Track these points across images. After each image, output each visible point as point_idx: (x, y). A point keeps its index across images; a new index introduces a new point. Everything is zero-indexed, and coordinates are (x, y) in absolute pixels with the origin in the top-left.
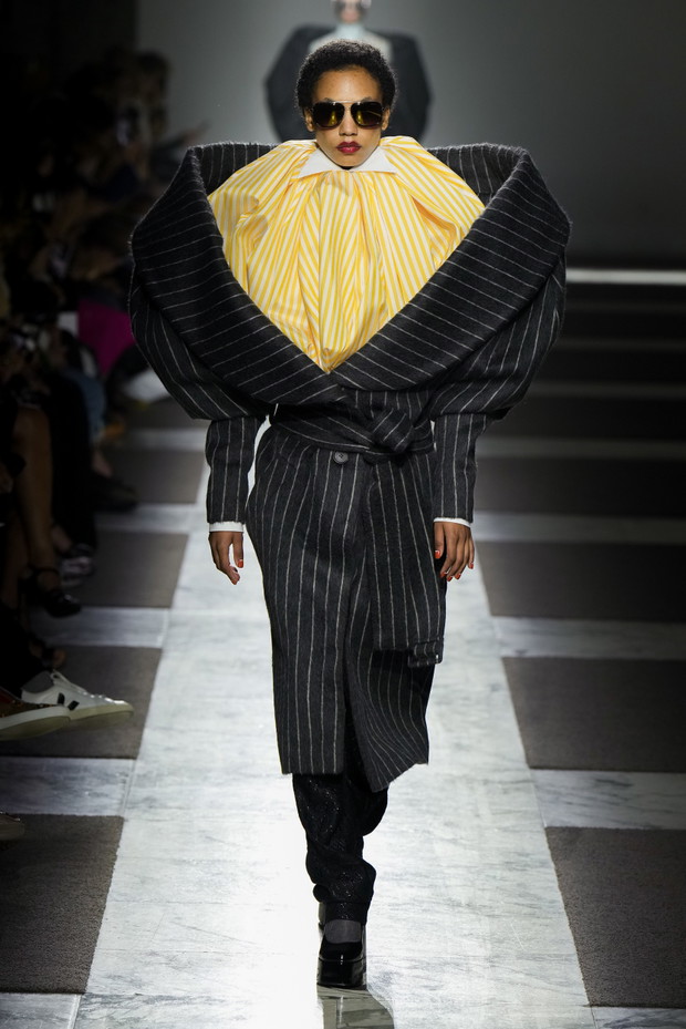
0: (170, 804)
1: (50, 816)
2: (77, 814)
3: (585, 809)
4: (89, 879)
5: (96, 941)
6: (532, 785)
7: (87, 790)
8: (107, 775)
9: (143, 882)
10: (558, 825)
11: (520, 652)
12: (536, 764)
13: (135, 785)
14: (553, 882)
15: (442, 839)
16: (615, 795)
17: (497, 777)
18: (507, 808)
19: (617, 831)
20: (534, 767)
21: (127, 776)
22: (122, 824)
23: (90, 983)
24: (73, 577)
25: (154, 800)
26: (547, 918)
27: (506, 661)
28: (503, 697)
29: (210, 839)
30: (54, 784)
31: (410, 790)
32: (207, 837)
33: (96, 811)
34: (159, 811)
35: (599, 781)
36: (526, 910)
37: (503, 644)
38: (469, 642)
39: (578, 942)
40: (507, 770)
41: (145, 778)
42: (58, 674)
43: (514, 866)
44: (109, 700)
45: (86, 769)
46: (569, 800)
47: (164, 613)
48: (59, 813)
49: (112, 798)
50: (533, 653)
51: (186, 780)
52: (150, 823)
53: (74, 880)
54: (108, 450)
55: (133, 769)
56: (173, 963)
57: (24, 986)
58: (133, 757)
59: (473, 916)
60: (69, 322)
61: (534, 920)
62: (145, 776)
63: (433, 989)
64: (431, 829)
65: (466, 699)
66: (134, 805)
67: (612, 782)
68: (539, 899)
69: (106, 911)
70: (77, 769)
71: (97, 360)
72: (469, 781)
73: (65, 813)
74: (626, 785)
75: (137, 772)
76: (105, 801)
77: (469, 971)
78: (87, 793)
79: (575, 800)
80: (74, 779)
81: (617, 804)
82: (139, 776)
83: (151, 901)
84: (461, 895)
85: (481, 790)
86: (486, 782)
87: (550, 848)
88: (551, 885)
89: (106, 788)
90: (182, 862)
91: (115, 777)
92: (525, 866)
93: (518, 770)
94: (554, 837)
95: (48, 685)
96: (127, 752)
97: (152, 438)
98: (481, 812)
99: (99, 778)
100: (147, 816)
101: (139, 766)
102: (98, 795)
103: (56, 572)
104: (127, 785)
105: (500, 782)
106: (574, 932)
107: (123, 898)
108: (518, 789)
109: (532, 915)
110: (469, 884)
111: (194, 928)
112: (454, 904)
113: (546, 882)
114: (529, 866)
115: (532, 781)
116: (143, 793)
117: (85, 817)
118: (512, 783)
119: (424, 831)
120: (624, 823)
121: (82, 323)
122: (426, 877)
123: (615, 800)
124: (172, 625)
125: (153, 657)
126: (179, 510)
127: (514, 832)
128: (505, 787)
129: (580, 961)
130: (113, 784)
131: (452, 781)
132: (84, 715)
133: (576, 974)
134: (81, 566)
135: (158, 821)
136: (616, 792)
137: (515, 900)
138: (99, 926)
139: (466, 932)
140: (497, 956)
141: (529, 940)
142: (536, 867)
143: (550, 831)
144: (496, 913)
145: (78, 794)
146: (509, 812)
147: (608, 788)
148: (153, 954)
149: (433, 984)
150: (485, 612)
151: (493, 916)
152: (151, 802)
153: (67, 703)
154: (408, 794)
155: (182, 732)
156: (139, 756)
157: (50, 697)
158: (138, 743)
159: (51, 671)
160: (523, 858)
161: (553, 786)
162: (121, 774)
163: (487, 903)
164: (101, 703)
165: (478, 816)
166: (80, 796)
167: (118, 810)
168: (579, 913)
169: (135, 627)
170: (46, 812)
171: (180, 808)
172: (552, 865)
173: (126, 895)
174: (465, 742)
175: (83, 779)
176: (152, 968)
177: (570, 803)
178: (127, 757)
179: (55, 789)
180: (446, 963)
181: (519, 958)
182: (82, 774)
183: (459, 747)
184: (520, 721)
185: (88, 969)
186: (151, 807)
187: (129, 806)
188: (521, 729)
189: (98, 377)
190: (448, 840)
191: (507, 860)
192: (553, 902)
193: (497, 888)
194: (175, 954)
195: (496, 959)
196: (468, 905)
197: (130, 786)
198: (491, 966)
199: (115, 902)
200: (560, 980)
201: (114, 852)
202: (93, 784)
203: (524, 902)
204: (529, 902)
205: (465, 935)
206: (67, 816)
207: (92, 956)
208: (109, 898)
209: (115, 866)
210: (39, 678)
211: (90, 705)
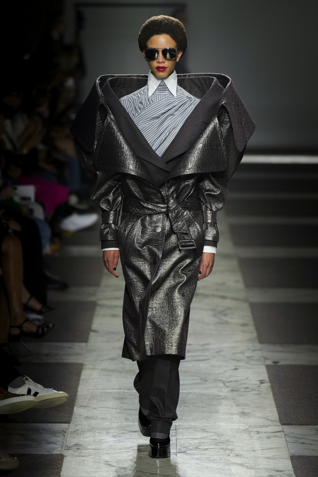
0: (89, 447)
2: (38, 453)
3: (312, 446)
6: (283, 434)
7: (44, 440)
8: (54, 432)
10: (297, 454)
11: (274, 362)
12: (285, 422)
13: (70, 438)
17: (264, 430)
18: (270, 446)
20: (283, 424)
22: (63, 458)
25: (80, 445)
27: (268, 367)
28: (267, 386)
30: (26, 437)
31: (217, 438)
32: (109, 465)
33: (48, 451)
34: (83, 451)
37: (266, 359)
38: (249, 358)
40: (269, 426)
42: (27, 377)
44: (55, 391)
45: (43, 429)
48: (29, 453)
49: (57, 444)
51: (97, 434)
52: (78, 458)
55: (68, 429)
58: (69, 423)
62: (75, 432)
64: (229, 458)
65: (247, 388)
66: (69, 448)
70: (38, 429)
72: (249, 432)
73: (32, 453)
76: (53, 446)
78: (44, 442)
79: (306, 441)
80: (37, 434)
82: (71, 432)
85: (256, 437)
86: (258, 433)
87: (293, 467)
89: (54, 439)
91: (58, 433)
93: (275, 426)
94: (295, 461)
95: (23, 384)
96: (65, 420)
97: (76, 250)
98: (256, 449)
99: (50, 434)
100: (76, 454)
101: (71, 427)
102: (50, 443)
104: (65, 437)
108: (275, 436)
115: (283, 431)
116: (75, 441)
117: (43, 455)
118: (272, 433)
124: (88, 350)
125: (78, 369)
126: (91, 290)
127: (274, 459)
128: (268, 435)
130: (58, 436)
131: (240, 432)
132: (42, 399)
135: (82, 456)
143: (293, 458)
145: (39, 443)
146: (271, 448)
150: (255, 341)
152: (78, 446)
153: (32, 393)
154: (216, 440)
155: (95, 409)
156: (72, 422)
157: (23, 390)
158: (71, 413)
159: (24, 376)
160: (279, 473)
161: (294, 434)
162: (63, 431)
164: (51, 393)
165: (254, 451)
167: (61, 451)
171: (94, 449)
174: (246, 411)
175: (41, 434)
177: (303, 443)
178: (65, 423)
179: (27, 440)
182: (41, 432)
183: (243, 414)
186: (78, 449)
187: (66, 448)
188: (276, 404)
189: (46, 219)
190: (239, 464)
191: (270, 474)
197: (67, 438)
201: (58, 473)
202: (47, 437)
206: (34, 454)
210: (18, 380)
211: (45, 394)
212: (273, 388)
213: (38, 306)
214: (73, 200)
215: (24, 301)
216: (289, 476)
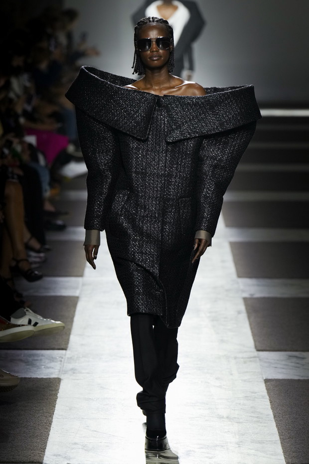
0: (83, 371)
1: (25, 378)
2: (38, 377)
3: (284, 370)
4: (44, 408)
5: (48, 438)
6: (258, 359)
7: (43, 365)
8: (53, 358)
9: (70, 409)
10: (270, 377)
11: (252, 295)
12: (260, 349)
13: (66, 363)
14: (268, 405)
15: (214, 386)
16: (298, 363)
17: (240, 355)
18: (246, 370)
19: (299, 380)
20: (258, 350)
21: (62, 358)
22: (60, 381)
23: (45, 458)
24: (35, 263)
25: (75, 370)
26: (265, 423)
27: (245, 299)
28: (244, 316)
30: (27, 363)
32: (101, 387)
33: (47, 375)
34: (78, 375)
35: (290, 356)
36: (255, 419)
37: (243, 291)
38: (227, 290)
39: (280, 434)
40: (246, 352)
42: (28, 309)
43: (249, 398)
44: (53, 321)
45: (42, 355)
46: (276, 366)
47: (80, 279)
48: (30, 377)
49: (55, 369)
50: (258, 295)
51: (91, 359)
52: (73, 381)
53: (37, 409)
54: (52, 201)
55: (65, 355)
56: (85, 448)
57: (13, 460)
58: (65, 349)
59: (230, 423)
60: (32, 139)
61: (259, 424)
62: (71, 358)
63: (211, 458)
64: (209, 381)
65: (226, 318)
66: (66, 372)
67: (296, 357)
68: (262, 414)
69: (52, 424)
70: (38, 355)
71: (46, 157)
72: (227, 358)
74: (303, 358)
75: (68, 356)
76: (51, 370)
77: (228, 449)
78: (43, 367)
79: (279, 366)
80: (37, 360)
81: (299, 367)
82: (68, 358)
83: (75, 418)
84: (224, 413)
85: (233, 361)
86: (235, 358)
87: (266, 389)
88: (267, 407)
89: (52, 364)
90: (89, 399)
91: (56, 358)
92: (255, 398)
93: (251, 352)
94: (268, 384)
95: (24, 315)
96: (62, 347)
97: (73, 195)
98: (233, 372)
99: (49, 360)
100: (72, 377)
101: (67, 354)
102: (48, 368)
103: (27, 260)
104: (62, 363)
105: (242, 358)
106: (278, 429)
107: (61, 417)
108: (251, 361)
109: (258, 422)
110: (228, 407)
111: (95, 431)
112: (221, 417)
113: (265, 406)
114: (256, 398)
115: (258, 357)
116: (70, 366)
117: (42, 378)
118: (248, 358)
119: (206, 382)
120: (302, 377)
121: (38, 140)
122: (207, 404)
123: (298, 365)
124: (83, 285)
125: (74, 301)
127: (249, 382)
128: (245, 360)
129: (281, 443)
130: (56, 362)
131: (219, 357)
132: (42, 329)
133: (279, 449)
134: (40, 257)
135: (78, 379)
136: (298, 361)
137: (250, 415)
138: (50, 431)
139: (227, 430)
140: (241, 442)
141: (257, 434)
142: (260, 398)
143: (267, 381)
144: (241, 421)
145: (39, 368)
146: (247, 372)
147: (294, 360)
148: (75, 444)
149: (210, 456)
150: (234, 276)
151: (239, 422)
152: (74, 371)
153: (33, 323)
154: (197, 364)
155: (89, 336)
156: (68, 349)
157: (24, 320)
158: (67, 342)
159: (25, 308)
160: (253, 394)
161: (267, 359)
162: (60, 357)
163: (236, 416)
164: (49, 323)
166: (40, 368)
167: (58, 375)
168: (281, 420)
169: (66, 286)
170: (23, 377)
171: (88, 373)
172: (268, 398)
173: (62, 415)
174: (225, 339)
175: (41, 360)
176: (75, 451)
177: (276, 367)
178: (63, 349)
179: (28, 365)
180: (217, 446)
181: (251, 443)
182: (41, 358)
183: (222, 341)
184: (251, 329)
185: (44, 452)
186: (74, 373)
187: (63, 372)
188: (252, 332)
189: (46, 166)
190: (217, 386)
191: (246, 395)
192: (268, 415)
193: (241, 409)
194: (86, 444)
195: (241, 443)
196: (228, 417)
197: (64, 363)
198: (239, 447)
199: (57, 419)
200: (272, 453)
201: (56, 395)
202: (46, 362)
203: (254, 416)
204: (257, 415)
205: (226, 432)
206: (34, 378)
207: (46, 446)
208: (54, 417)
209: (57, 402)
210: (19, 311)
211: (44, 324)
212: (249, 317)
213: (37, 246)
214: (71, 148)
215: (25, 240)
216: (263, 397)
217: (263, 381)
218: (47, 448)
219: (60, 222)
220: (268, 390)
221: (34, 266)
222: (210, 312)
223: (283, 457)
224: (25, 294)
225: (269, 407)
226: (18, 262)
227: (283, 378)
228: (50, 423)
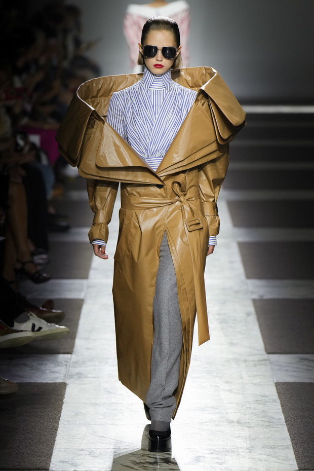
0: (89, 376)
1: (30, 384)
2: (44, 382)
3: (294, 373)
4: (50, 414)
5: (54, 444)
6: (268, 362)
7: (48, 370)
8: (58, 362)
9: (77, 415)
10: (281, 381)
11: (261, 296)
12: (270, 351)
13: (72, 367)
14: (279, 409)
15: (224, 390)
16: (309, 366)
17: (250, 358)
18: (256, 373)
19: (310, 384)
20: (269, 353)
21: (68, 362)
22: (66, 386)
23: (51, 465)
24: (40, 264)
25: (81, 374)
26: (276, 427)
27: (254, 301)
28: (253, 320)
29: (110, 393)
30: (32, 367)
32: (108, 392)
33: (53, 380)
34: (84, 379)
35: (302, 359)
36: (266, 424)
37: (252, 293)
38: (236, 292)
39: (293, 439)
40: (255, 355)
41: (76, 363)
42: (32, 313)
43: (260, 402)
44: (57, 326)
45: (47, 360)
47: (84, 282)
48: (34, 382)
49: (61, 374)
50: (267, 297)
51: (97, 363)
52: (79, 386)
53: (42, 414)
55: (71, 359)
56: (92, 453)
57: (19, 467)
58: (70, 353)
59: (240, 427)
60: (35, 139)
61: (270, 429)
62: (76, 362)
63: (221, 464)
64: (219, 385)
65: (235, 320)
66: (71, 377)
67: (307, 359)
68: (273, 418)
69: (58, 430)
70: (43, 359)
71: (49, 158)
72: (237, 361)
73: (38, 381)
75: (73, 360)
76: (57, 375)
77: (238, 454)
78: (48, 371)
79: (289, 369)
80: (42, 365)
81: (310, 370)
82: (74, 362)
83: (81, 424)
84: (234, 417)
85: (243, 365)
86: (245, 361)
87: (277, 392)
88: (278, 411)
89: (57, 369)
90: (95, 404)
91: (61, 363)
92: (266, 402)
94: (279, 387)
95: (27, 319)
96: (67, 351)
97: (76, 195)
98: (243, 376)
99: (54, 364)
100: (78, 382)
101: (73, 357)
102: (54, 372)
104: (68, 367)
105: (252, 361)
106: (290, 434)
107: (67, 423)
108: (261, 364)
109: (269, 426)
110: (238, 411)
111: (103, 437)
112: (231, 422)
113: (276, 410)
114: (268, 402)
115: (268, 360)
116: (76, 370)
117: (47, 383)
118: (258, 361)
119: (215, 386)
121: (43, 141)
122: (216, 408)
123: (309, 368)
124: (89, 287)
125: (77, 305)
127: (260, 385)
128: (255, 363)
129: (294, 448)
130: (61, 366)
131: (229, 361)
132: (45, 334)
133: (291, 454)
134: (43, 259)
135: (84, 384)
136: (309, 364)
137: (261, 419)
138: (56, 437)
139: (237, 435)
141: (268, 438)
142: (271, 402)
143: (277, 384)
144: (251, 425)
145: (43, 372)
146: (257, 375)
147: (305, 362)
148: (82, 450)
149: (221, 461)
150: (243, 277)
152: (79, 375)
153: (37, 328)
154: (206, 368)
155: (94, 340)
156: (74, 352)
157: (27, 326)
158: (73, 346)
159: (28, 312)
160: (264, 398)
161: (278, 362)
162: (65, 361)
163: (247, 421)
164: (54, 328)
165: (241, 378)
166: (45, 373)
167: (64, 379)
168: (293, 425)
169: (70, 289)
170: (28, 381)
171: (94, 378)
172: (279, 401)
173: (68, 421)
174: (235, 341)
175: (46, 364)
176: (82, 457)
177: (287, 370)
178: (68, 353)
179: (33, 370)
180: (227, 451)
181: (263, 448)
182: (45, 362)
183: (231, 344)
184: (262, 331)
185: (50, 458)
186: (80, 377)
187: (69, 377)
188: (262, 335)
190: (227, 390)
191: (256, 399)
192: (280, 419)
193: (252, 413)
194: (93, 450)
195: (252, 448)
196: (238, 422)
197: (69, 367)
198: (250, 452)
199: (63, 425)
200: (283, 458)
201: (62, 400)
202: (51, 367)
203: (265, 420)
204: (267, 420)
205: (236, 437)
206: (39, 383)
207: (52, 452)
208: (60, 423)
209: (63, 407)
210: (22, 316)
211: (48, 328)
212: (259, 320)
216: (274, 401)
217: (275, 385)
218: (53, 454)
219: (64, 223)
220: (279, 393)
221: (39, 268)
222: (219, 314)
223: (295, 463)
224: (29, 297)
225: (281, 411)
226: (24, 264)
227: (294, 381)
228: (56, 429)
